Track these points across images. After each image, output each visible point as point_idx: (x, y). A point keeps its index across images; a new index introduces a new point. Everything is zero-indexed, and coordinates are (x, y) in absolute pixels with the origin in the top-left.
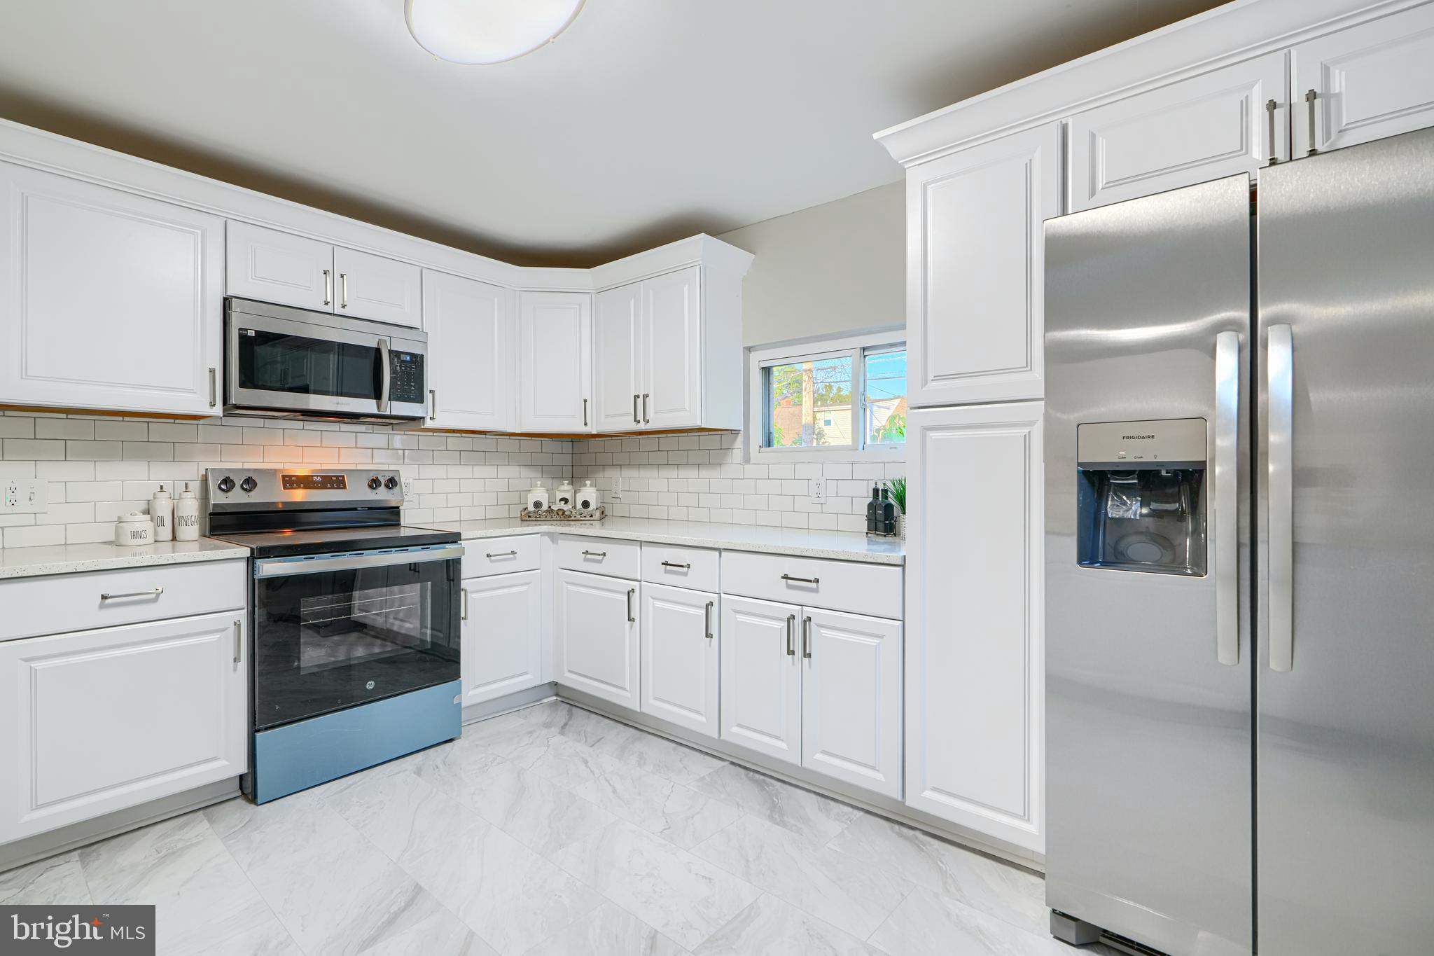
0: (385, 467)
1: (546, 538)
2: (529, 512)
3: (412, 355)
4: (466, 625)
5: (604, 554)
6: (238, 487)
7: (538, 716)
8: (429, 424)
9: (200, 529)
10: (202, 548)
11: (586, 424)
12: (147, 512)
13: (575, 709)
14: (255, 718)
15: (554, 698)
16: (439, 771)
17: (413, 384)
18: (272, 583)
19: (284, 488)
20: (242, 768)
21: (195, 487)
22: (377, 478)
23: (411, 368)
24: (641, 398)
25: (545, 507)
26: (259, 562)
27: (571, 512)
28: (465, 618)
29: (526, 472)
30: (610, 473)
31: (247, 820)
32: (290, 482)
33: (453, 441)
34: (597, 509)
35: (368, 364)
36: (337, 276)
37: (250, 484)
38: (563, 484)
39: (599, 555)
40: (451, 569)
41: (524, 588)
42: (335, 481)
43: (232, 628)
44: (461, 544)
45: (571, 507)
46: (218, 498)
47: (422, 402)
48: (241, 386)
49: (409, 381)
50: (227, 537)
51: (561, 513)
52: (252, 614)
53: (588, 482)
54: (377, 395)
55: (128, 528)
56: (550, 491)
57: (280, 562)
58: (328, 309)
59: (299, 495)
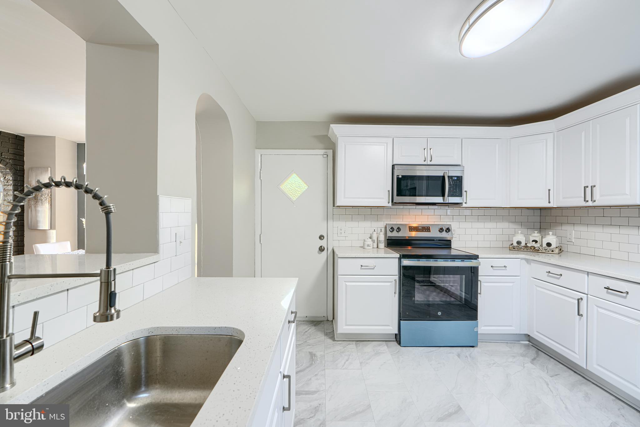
0: (445, 223)
1: (524, 261)
2: (514, 246)
3: (457, 177)
4: (480, 297)
5: (561, 275)
6: (395, 230)
7: (518, 349)
8: (464, 205)
9: (385, 245)
10: (386, 253)
11: (549, 202)
12: (371, 238)
13: (540, 352)
14: (400, 315)
15: (528, 342)
16: (468, 359)
17: (458, 189)
18: (406, 268)
19: (409, 231)
20: (396, 332)
21: (383, 230)
22: (442, 228)
23: (457, 182)
24: (590, 188)
25: (523, 244)
26: (402, 260)
27: (539, 248)
28: (480, 294)
29: (512, 226)
30: (565, 227)
31: (398, 351)
32: (412, 229)
33: (475, 212)
34: (556, 248)
35: (440, 182)
36: (429, 149)
37: (399, 229)
38: (535, 233)
39: (558, 275)
40: (474, 271)
41: (511, 284)
42: (426, 229)
43: (394, 281)
44: (479, 260)
45: (539, 245)
46: (390, 234)
47: (462, 196)
48: (397, 196)
49: (456, 188)
50: (392, 248)
51: (533, 248)
52: (400, 278)
53: (551, 233)
54: (443, 195)
55: (367, 243)
56: (527, 236)
57: (409, 260)
58: (425, 163)
59: (414, 234)
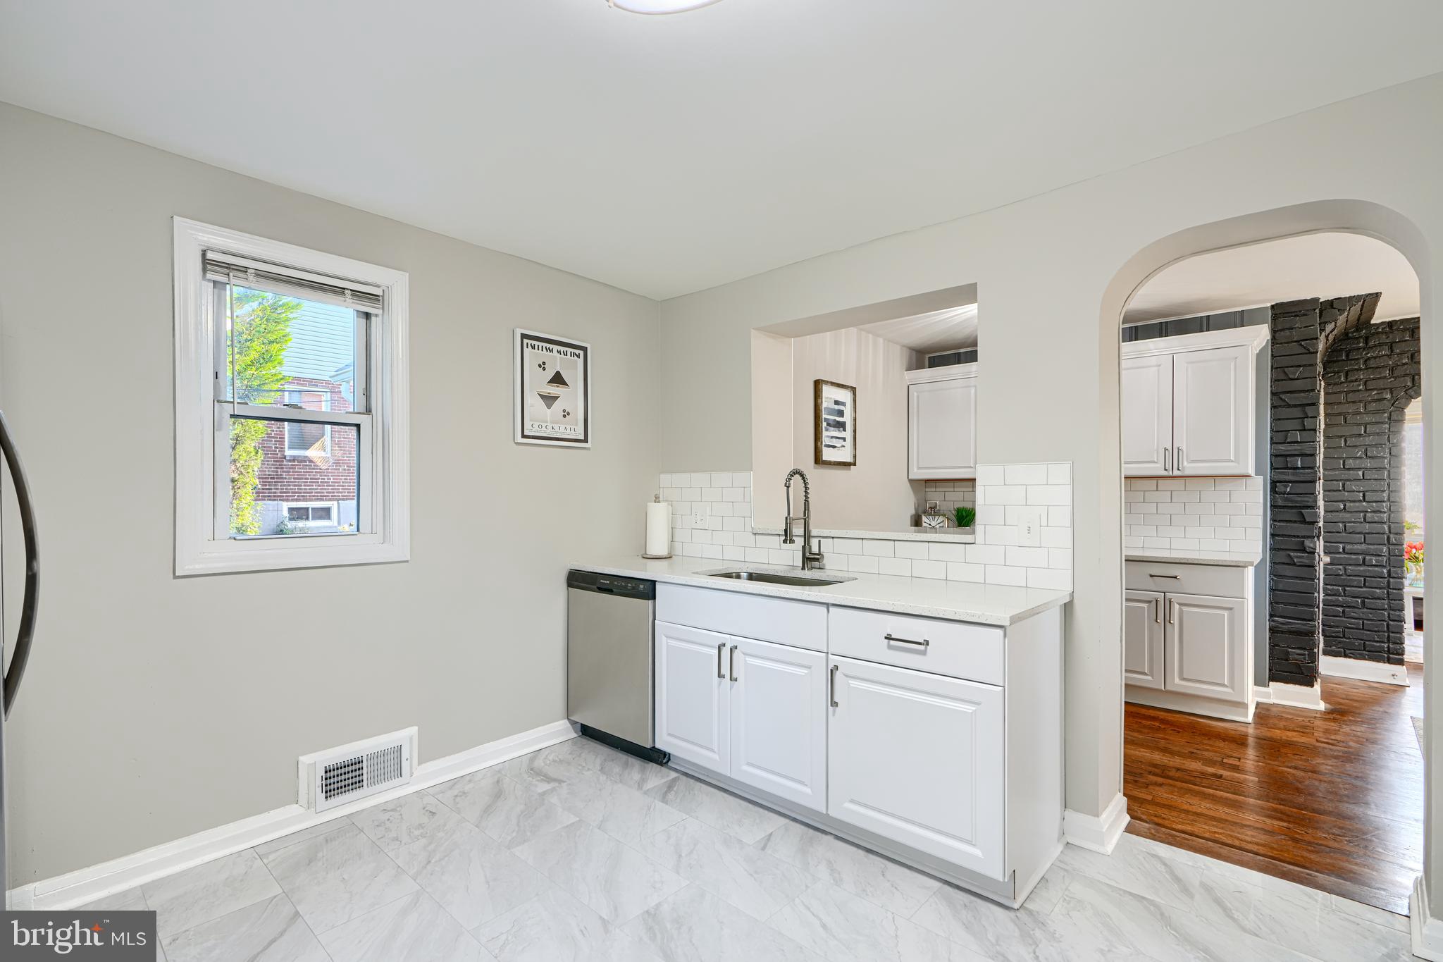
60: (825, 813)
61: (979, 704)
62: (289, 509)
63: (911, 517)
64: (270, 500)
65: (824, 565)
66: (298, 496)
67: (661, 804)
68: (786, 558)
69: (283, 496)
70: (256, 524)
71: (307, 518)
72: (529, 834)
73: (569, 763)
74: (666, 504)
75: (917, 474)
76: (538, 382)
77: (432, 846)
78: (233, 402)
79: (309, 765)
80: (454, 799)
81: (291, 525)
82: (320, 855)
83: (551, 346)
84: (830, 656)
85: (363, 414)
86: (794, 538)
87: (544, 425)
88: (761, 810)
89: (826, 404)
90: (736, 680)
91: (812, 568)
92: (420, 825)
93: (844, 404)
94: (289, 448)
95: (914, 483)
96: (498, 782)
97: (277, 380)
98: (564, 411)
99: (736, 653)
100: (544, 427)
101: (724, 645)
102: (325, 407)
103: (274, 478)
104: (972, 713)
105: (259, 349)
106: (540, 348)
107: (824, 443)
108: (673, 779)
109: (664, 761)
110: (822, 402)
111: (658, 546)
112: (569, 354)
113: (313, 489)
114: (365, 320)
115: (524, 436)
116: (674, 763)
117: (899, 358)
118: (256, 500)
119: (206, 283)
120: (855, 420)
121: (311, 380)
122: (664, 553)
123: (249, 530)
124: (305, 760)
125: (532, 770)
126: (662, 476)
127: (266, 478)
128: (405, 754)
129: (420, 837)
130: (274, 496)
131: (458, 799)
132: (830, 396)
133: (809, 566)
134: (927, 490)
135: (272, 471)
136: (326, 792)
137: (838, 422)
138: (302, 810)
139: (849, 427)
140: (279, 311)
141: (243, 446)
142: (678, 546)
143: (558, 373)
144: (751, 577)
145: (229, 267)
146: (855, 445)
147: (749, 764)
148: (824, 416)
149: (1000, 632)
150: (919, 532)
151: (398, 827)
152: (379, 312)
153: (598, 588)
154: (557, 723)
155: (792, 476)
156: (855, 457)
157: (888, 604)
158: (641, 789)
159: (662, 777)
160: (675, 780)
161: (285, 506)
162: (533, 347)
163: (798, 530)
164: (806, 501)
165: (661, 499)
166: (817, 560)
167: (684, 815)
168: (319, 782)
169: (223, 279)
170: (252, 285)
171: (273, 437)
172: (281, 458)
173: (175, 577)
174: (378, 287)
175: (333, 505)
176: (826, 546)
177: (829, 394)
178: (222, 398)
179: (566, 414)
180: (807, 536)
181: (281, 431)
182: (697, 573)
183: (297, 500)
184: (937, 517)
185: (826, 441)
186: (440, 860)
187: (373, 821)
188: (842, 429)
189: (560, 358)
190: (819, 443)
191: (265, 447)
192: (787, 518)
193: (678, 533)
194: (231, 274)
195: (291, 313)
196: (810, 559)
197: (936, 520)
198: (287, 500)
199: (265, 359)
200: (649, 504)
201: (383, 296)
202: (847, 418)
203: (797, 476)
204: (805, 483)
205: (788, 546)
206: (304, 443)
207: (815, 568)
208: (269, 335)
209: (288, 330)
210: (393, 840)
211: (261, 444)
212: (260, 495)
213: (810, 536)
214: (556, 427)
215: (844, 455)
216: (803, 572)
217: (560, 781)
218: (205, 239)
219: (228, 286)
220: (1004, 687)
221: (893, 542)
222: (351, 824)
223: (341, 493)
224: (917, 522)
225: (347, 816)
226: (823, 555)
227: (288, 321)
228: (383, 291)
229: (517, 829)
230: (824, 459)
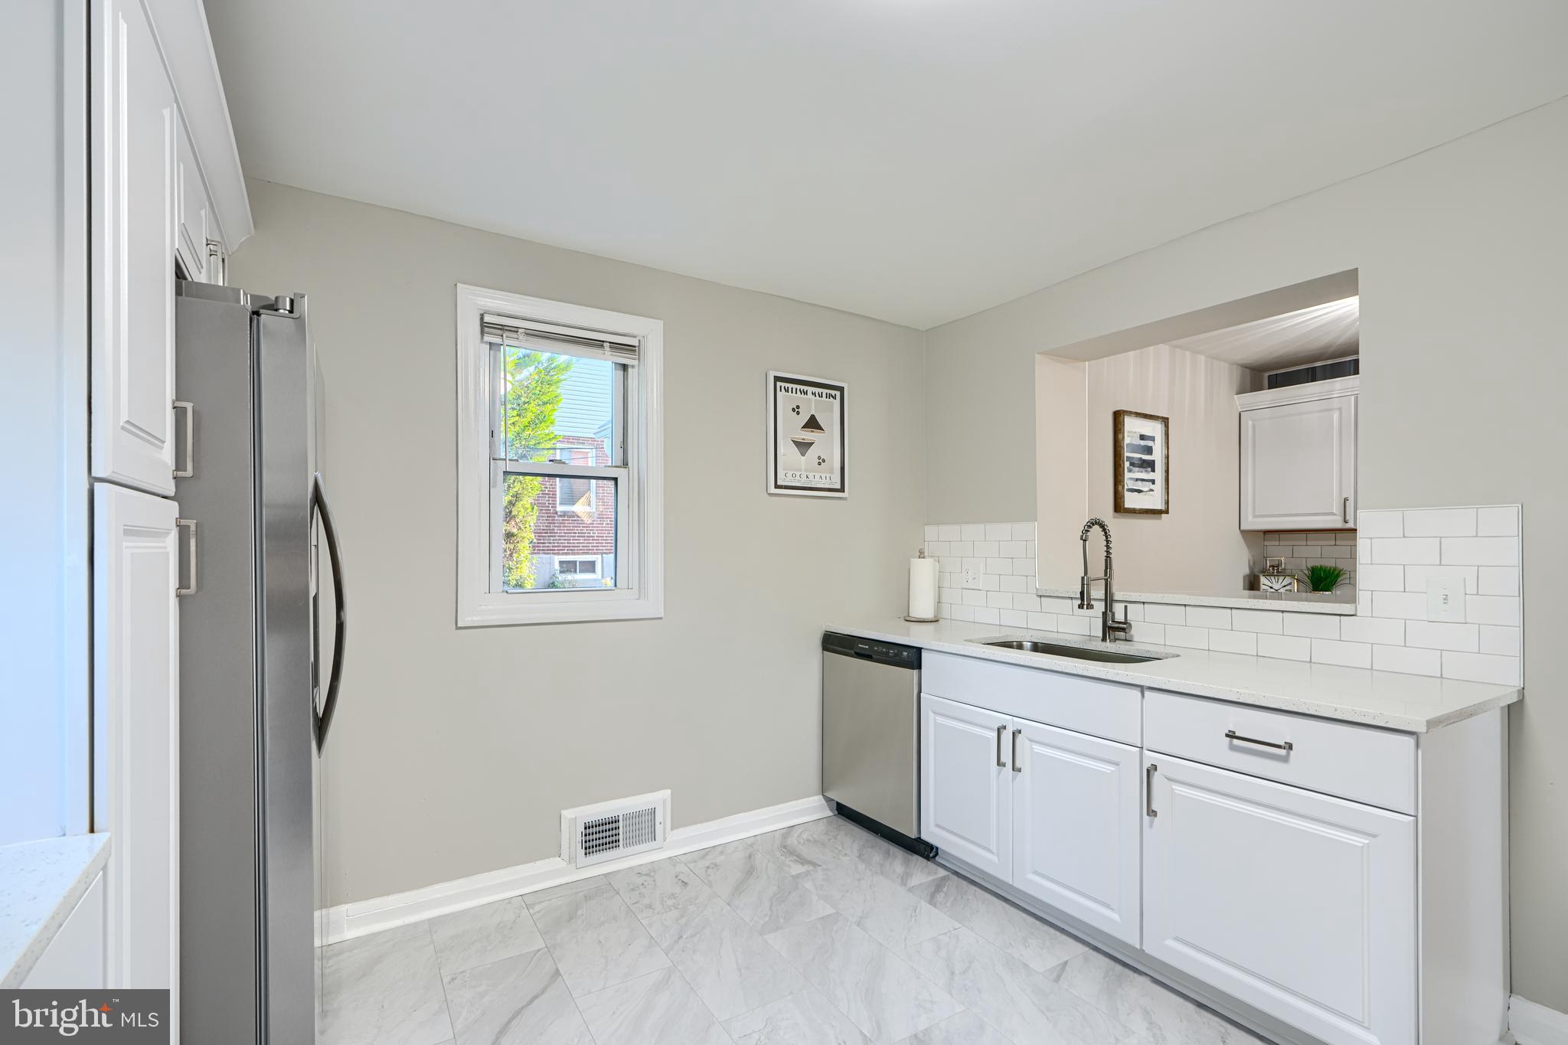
60: (1138, 947)
61: (1375, 836)
62: (560, 562)
63: (1244, 577)
64: (545, 553)
65: (1132, 636)
66: (568, 550)
67: (928, 905)
68: (1083, 627)
69: (555, 550)
70: (532, 577)
71: (575, 571)
72: (782, 920)
73: (823, 844)
74: (932, 560)
75: (1252, 523)
76: (791, 427)
77: (684, 920)
78: (505, 460)
79: (571, 819)
80: (706, 871)
81: (561, 577)
82: (580, 912)
83: (805, 388)
84: (1146, 752)
85: (620, 467)
86: (1092, 602)
87: (798, 474)
88: (1052, 931)
89: (1129, 439)
90: (1019, 770)
91: (1116, 640)
92: (673, 894)
93: (1152, 439)
94: (561, 504)
95: (1249, 535)
96: (750, 857)
97: (550, 439)
98: (819, 458)
99: (1019, 738)
100: (798, 476)
101: (1005, 728)
102: (591, 463)
103: (547, 533)
104: (1362, 847)
105: (534, 410)
106: (794, 391)
107: (1126, 487)
108: (942, 878)
109: (931, 855)
110: (1124, 437)
111: (922, 607)
112: (824, 395)
113: (580, 543)
114: (622, 372)
115: (777, 486)
116: (942, 858)
117: (1226, 378)
118: (532, 554)
119: (484, 345)
120: (1167, 457)
121: (578, 438)
122: (930, 615)
123: (526, 582)
124: (568, 814)
125: (785, 847)
126: (927, 528)
127: (540, 533)
128: (659, 818)
129: (672, 908)
130: (548, 550)
131: (710, 871)
132: (1134, 430)
133: (1112, 637)
134: (1266, 543)
135: (547, 526)
136: (586, 848)
137: (1144, 461)
138: (563, 864)
139: (1159, 466)
140: (552, 373)
141: (522, 503)
142: (945, 608)
143: (813, 417)
144: (1037, 648)
145: (502, 328)
146: (1167, 488)
147: (1036, 873)
148: (1127, 454)
149: (1410, 741)
150: (1255, 597)
151: (651, 894)
152: (635, 363)
153: (856, 653)
154: (811, 798)
155: (1090, 527)
156: (1167, 502)
157: (1231, 691)
158: (905, 885)
159: (929, 874)
160: (944, 879)
161: (557, 559)
162: (787, 390)
163: (1097, 592)
164: (1108, 558)
165: (926, 554)
166: (1123, 630)
167: (956, 923)
168: (579, 838)
169: (497, 340)
170: (524, 344)
171: (547, 494)
172: (553, 513)
173: (458, 628)
174: (635, 337)
175: (597, 558)
176: (1135, 614)
177: (1133, 427)
178: (496, 457)
179: (821, 461)
180: (1109, 600)
181: (553, 488)
182: (970, 641)
183: (566, 554)
184: (1281, 578)
185: (1128, 484)
186: (692, 936)
187: (628, 883)
188: (1149, 469)
189: (815, 400)
190: (1120, 488)
191: (540, 503)
192: (1083, 578)
193: (945, 592)
194: (504, 335)
195: (563, 374)
196: (1113, 629)
197: (1280, 581)
198: (558, 554)
199: (540, 420)
200: (912, 560)
201: (639, 346)
202: (1157, 456)
203: (1096, 527)
204: (1106, 535)
205: (1085, 611)
206: (572, 499)
207: (1119, 639)
208: (543, 397)
209: (559, 391)
210: (646, 908)
211: (538, 500)
212: (536, 549)
213: (1112, 601)
214: (811, 475)
215: (1155, 501)
216: (1104, 644)
217: (815, 865)
218: (483, 303)
219: (502, 347)
220: (1416, 816)
221: (1229, 611)
222: (606, 885)
223: (605, 546)
224: (1252, 584)
225: (605, 875)
226: (1130, 625)
227: (559, 382)
228: (639, 341)
229: (769, 913)
230: (1126, 506)
